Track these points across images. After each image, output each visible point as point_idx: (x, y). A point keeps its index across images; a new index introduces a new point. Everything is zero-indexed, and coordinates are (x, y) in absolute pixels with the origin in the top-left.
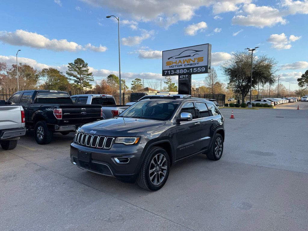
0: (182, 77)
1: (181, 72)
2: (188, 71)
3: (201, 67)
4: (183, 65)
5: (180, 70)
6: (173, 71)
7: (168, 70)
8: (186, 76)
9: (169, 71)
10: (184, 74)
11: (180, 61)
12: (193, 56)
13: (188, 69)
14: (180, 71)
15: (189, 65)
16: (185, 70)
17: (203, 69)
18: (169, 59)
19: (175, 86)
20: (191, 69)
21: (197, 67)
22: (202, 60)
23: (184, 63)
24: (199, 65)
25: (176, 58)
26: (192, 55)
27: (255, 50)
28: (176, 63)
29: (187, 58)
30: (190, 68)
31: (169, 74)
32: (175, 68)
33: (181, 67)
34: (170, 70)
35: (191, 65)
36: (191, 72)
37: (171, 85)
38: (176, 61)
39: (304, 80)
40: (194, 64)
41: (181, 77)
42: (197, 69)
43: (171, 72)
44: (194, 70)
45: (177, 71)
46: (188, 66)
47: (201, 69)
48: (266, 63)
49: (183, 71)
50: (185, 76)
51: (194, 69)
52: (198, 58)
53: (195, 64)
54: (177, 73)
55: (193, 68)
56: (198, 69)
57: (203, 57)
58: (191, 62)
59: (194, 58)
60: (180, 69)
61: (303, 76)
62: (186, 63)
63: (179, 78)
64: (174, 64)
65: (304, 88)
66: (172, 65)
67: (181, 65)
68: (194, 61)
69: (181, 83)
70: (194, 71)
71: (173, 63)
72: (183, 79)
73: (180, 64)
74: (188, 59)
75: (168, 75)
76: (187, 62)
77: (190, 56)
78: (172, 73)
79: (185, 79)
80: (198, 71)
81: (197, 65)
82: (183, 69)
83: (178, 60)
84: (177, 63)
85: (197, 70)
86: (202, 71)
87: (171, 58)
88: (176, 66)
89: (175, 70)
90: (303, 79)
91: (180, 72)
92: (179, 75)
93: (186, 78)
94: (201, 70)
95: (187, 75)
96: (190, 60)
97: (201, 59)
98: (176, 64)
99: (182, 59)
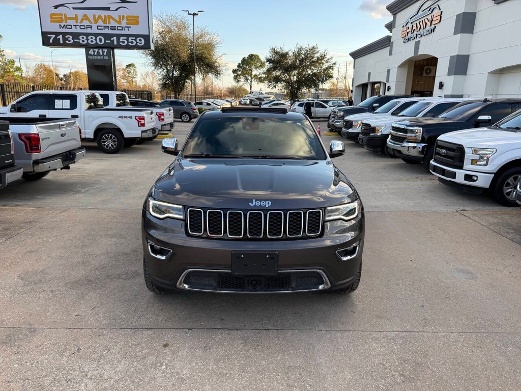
0: (94, 52)
1: (92, 40)
2: (107, 41)
3: (136, 36)
4: (94, 26)
5: (89, 37)
6: (71, 37)
7: (57, 34)
8: (103, 52)
9: (61, 37)
10: (97, 46)
11: (86, 17)
12: (117, 10)
13: (107, 36)
14: (87, 39)
15: (108, 27)
16: (100, 39)
17: (140, 40)
18: (56, 7)
19: (15, 66)
20: (115, 38)
21: (128, 36)
22: (137, 23)
23: (96, 22)
24: (131, 32)
25: (74, 8)
26: (113, 7)
27: (197, 15)
28: (76, 18)
29: (103, 13)
30: (113, 35)
31: (61, 42)
32: (74, 30)
33: (89, 31)
34: (64, 34)
35: (113, 28)
36: (115, 43)
37: (6, 64)
38: (76, 15)
39: (240, 73)
40: (119, 28)
41: (92, 53)
42: (127, 40)
43: (64, 39)
44: (121, 40)
45: (81, 37)
46: (107, 31)
47: (135, 40)
48: (207, 39)
49: (96, 40)
50: (100, 51)
51: (121, 38)
52: (128, 17)
53: (123, 29)
54: (81, 42)
55: (118, 36)
56: (130, 40)
57: (138, 17)
58: (113, 24)
59: (120, 16)
60: (87, 35)
61: (239, 66)
62: (100, 23)
63: (87, 54)
64: (73, 22)
65: (241, 84)
66: (66, 22)
67: (91, 27)
68: (119, 22)
69: (92, 65)
70: (121, 43)
71: (67, 19)
72: (99, 57)
73: (86, 23)
74: (105, 16)
75: (56, 44)
76: (104, 22)
77: (108, 9)
78: (69, 41)
79: (102, 57)
80: (130, 44)
81: (126, 32)
82: (96, 35)
83: (81, 13)
84: (79, 20)
85: (128, 42)
86: (138, 44)
87: (62, 5)
88: (78, 27)
89: (76, 35)
90: (240, 71)
91: (89, 42)
92: (87, 47)
93: (103, 55)
94: (137, 42)
95: (106, 50)
96: (110, 17)
97: (134, 20)
98: (77, 22)
99: (90, 13)
